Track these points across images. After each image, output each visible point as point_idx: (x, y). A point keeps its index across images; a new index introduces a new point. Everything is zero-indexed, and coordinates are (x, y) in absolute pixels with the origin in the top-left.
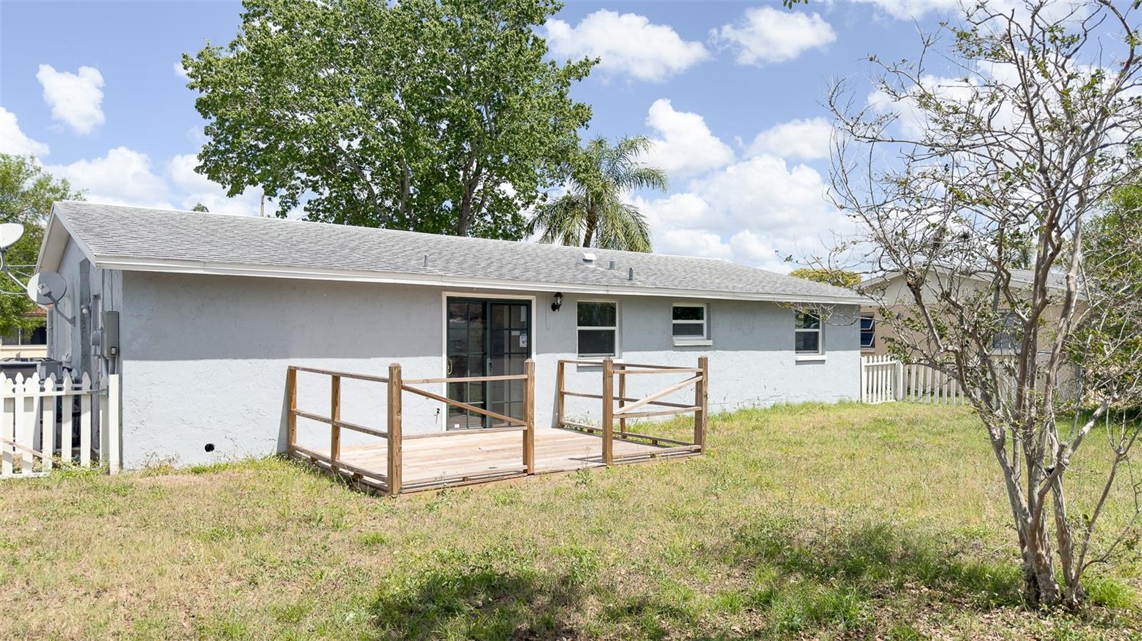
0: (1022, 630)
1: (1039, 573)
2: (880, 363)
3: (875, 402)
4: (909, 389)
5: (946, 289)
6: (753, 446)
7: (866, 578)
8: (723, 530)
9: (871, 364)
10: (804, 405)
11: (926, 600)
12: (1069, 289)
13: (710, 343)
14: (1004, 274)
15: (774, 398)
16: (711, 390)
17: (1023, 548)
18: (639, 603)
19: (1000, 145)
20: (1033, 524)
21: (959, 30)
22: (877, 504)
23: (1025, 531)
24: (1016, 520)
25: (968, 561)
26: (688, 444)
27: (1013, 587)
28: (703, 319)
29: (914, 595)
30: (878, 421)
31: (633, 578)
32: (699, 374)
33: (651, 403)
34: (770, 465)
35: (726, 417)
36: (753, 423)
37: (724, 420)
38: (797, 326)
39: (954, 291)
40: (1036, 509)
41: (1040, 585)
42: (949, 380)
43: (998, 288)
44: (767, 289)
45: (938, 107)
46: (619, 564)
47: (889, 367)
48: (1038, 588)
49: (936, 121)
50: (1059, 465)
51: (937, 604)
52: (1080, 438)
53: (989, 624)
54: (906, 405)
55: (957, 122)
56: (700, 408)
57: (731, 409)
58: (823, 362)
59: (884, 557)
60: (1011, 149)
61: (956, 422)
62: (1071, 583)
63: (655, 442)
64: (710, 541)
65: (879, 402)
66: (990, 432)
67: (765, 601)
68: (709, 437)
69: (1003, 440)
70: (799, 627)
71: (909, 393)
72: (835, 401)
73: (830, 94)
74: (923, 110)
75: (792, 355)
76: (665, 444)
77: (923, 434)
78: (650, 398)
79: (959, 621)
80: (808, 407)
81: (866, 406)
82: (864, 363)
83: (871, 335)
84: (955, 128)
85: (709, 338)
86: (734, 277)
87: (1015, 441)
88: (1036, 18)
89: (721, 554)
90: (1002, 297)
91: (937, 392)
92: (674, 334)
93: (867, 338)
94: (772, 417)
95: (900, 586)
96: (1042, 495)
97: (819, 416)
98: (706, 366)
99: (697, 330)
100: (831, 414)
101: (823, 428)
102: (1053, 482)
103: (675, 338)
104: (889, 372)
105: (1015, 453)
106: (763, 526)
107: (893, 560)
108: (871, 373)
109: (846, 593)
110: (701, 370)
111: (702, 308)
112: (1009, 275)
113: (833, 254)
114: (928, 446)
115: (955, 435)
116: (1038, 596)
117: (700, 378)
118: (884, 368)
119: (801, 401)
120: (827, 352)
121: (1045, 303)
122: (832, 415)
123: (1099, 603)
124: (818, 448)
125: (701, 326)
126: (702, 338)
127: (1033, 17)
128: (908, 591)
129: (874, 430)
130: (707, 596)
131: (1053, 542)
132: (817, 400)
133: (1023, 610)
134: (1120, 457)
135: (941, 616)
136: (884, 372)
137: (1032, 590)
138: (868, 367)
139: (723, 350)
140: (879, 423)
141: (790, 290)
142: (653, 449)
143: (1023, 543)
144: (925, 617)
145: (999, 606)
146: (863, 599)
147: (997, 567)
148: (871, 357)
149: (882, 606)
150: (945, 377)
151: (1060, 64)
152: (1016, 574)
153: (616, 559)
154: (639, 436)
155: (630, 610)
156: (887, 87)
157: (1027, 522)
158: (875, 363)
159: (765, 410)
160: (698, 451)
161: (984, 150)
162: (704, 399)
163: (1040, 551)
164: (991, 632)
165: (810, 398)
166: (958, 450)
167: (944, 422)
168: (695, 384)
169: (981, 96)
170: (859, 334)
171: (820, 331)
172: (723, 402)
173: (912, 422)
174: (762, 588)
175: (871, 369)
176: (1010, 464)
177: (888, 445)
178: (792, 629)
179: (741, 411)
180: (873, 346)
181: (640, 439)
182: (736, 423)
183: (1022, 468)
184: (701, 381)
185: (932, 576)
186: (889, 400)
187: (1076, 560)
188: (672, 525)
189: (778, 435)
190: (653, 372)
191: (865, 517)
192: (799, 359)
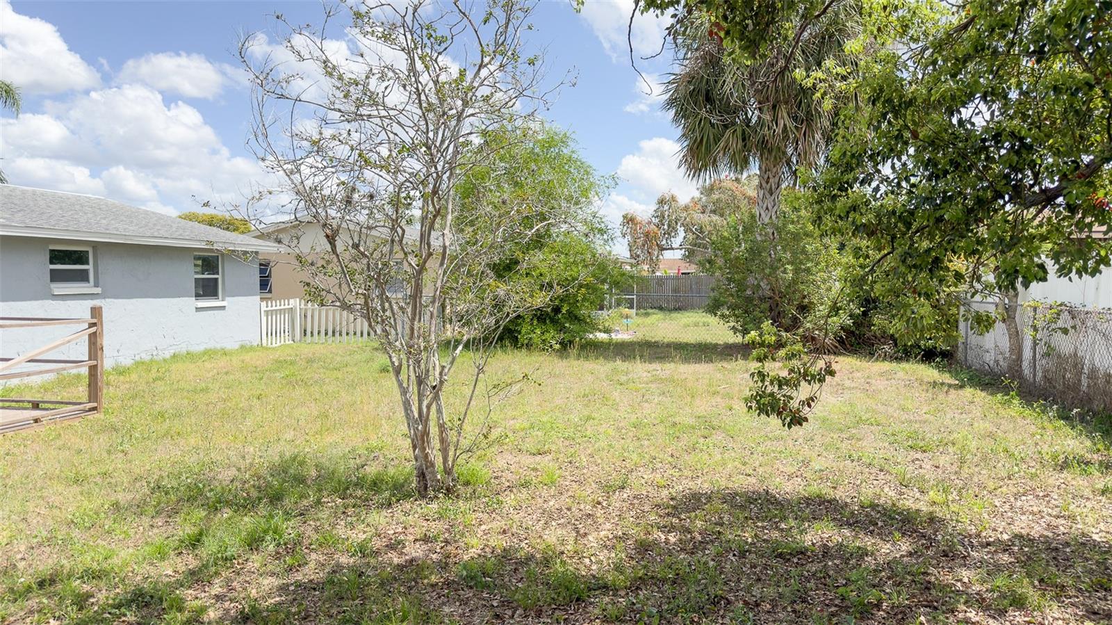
0: (416, 516)
1: (427, 469)
2: (278, 308)
3: (274, 345)
4: (305, 331)
5: (356, 241)
6: (156, 398)
7: (288, 502)
8: (138, 485)
9: (269, 308)
10: (206, 352)
11: (342, 509)
12: (444, 244)
13: (98, 290)
14: (399, 229)
15: (174, 347)
16: (107, 341)
17: (414, 451)
18: (51, 575)
19: (391, 119)
20: (423, 430)
21: (355, 9)
22: (289, 435)
23: (416, 437)
24: (410, 430)
25: (372, 470)
26: (80, 404)
27: (406, 485)
28: (88, 264)
29: (332, 507)
30: (280, 362)
31: (36, 552)
32: (94, 325)
33: (29, 361)
34: (178, 415)
35: (121, 371)
36: (154, 374)
37: (121, 373)
38: (197, 273)
39: (362, 243)
40: (423, 418)
41: (428, 478)
42: (355, 319)
43: (393, 241)
44: (163, 233)
45: (340, 78)
46: (15, 541)
47: (287, 311)
48: (426, 480)
49: (338, 88)
50: (441, 382)
51: (350, 511)
52: (454, 359)
53: (392, 517)
54: (303, 345)
55: (355, 92)
56: (94, 363)
57: (127, 361)
58: (223, 308)
59: (300, 480)
60: (399, 123)
61: (348, 357)
62: (448, 471)
63: (36, 406)
64: (123, 498)
65: (278, 344)
66: (391, 360)
67: (195, 542)
68: (107, 393)
69: (400, 365)
70: (233, 556)
71: (305, 335)
72: (237, 346)
73: (240, 45)
74: (328, 78)
75: (191, 302)
76: (52, 407)
77: (322, 370)
78: (29, 355)
79: (369, 520)
80: (209, 354)
81: (267, 349)
82: (264, 308)
83: (268, 281)
84: (354, 97)
85: (96, 285)
86: (122, 218)
87: (409, 366)
88: (416, 14)
89: (139, 509)
90: (397, 248)
91: (330, 333)
92: (52, 280)
93: (265, 284)
94: (174, 367)
95: (319, 502)
96: (429, 407)
97: (222, 362)
98: (101, 316)
99: (82, 277)
100: (234, 359)
101: (227, 373)
102: (436, 397)
103: (53, 285)
104: (287, 315)
105: (409, 376)
106: (181, 473)
107: (309, 482)
108: (270, 317)
109: (272, 517)
110: (94, 321)
111: (88, 252)
112: (404, 231)
113: (251, 203)
114: (327, 381)
115: (349, 369)
116: (426, 488)
117: (93, 330)
118: (283, 312)
119: (202, 348)
120: (227, 298)
121: (430, 254)
122: (235, 361)
123: (467, 484)
124: (224, 392)
125: (86, 271)
126: (87, 285)
127: (414, 14)
128: (325, 505)
129: (277, 370)
130: (131, 550)
131: (436, 443)
132: (218, 346)
133: (416, 500)
134: (481, 370)
135: (355, 519)
136: (282, 316)
137: (421, 483)
138: (267, 312)
139: (115, 298)
140: (280, 364)
141: (187, 234)
142: (37, 413)
143: (414, 447)
144: (342, 523)
145: (398, 501)
146: (289, 520)
147: (394, 471)
148: (269, 302)
149: (305, 523)
150: (352, 317)
151: (434, 58)
152: (408, 474)
153: (10, 537)
154: (13, 401)
155: (41, 584)
156: (292, 46)
157: (418, 429)
158: (274, 308)
159: (165, 360)
160: (94, 409)
161: (378, 121)
162: (99, 352)
163: (427, 450)
164: (394, 523)
165: (211, 345)
166: (353, 381)
167: (338, 359)
168: (87, 337)
169: (374, 71)
170: (258, 279)
171: (219, 277)
172: (116, 354)
173: (310, 361)
174: (190, 530)
175: (270, 313)
176: (405, 385)
177: (291, 382)
178: (226, 559)
179: (138, 364)
180: (270, 291)
181: (13, 404)
182: (134, 377)
183: (413, 388)
184: (95, 333)
185: (343, 489)
186: (287, 342)
187: (451, 453)
188: (76, 489)
189: (182, 385)
190: (33, 325)
191: (280, 449)
192: (199, 306)
